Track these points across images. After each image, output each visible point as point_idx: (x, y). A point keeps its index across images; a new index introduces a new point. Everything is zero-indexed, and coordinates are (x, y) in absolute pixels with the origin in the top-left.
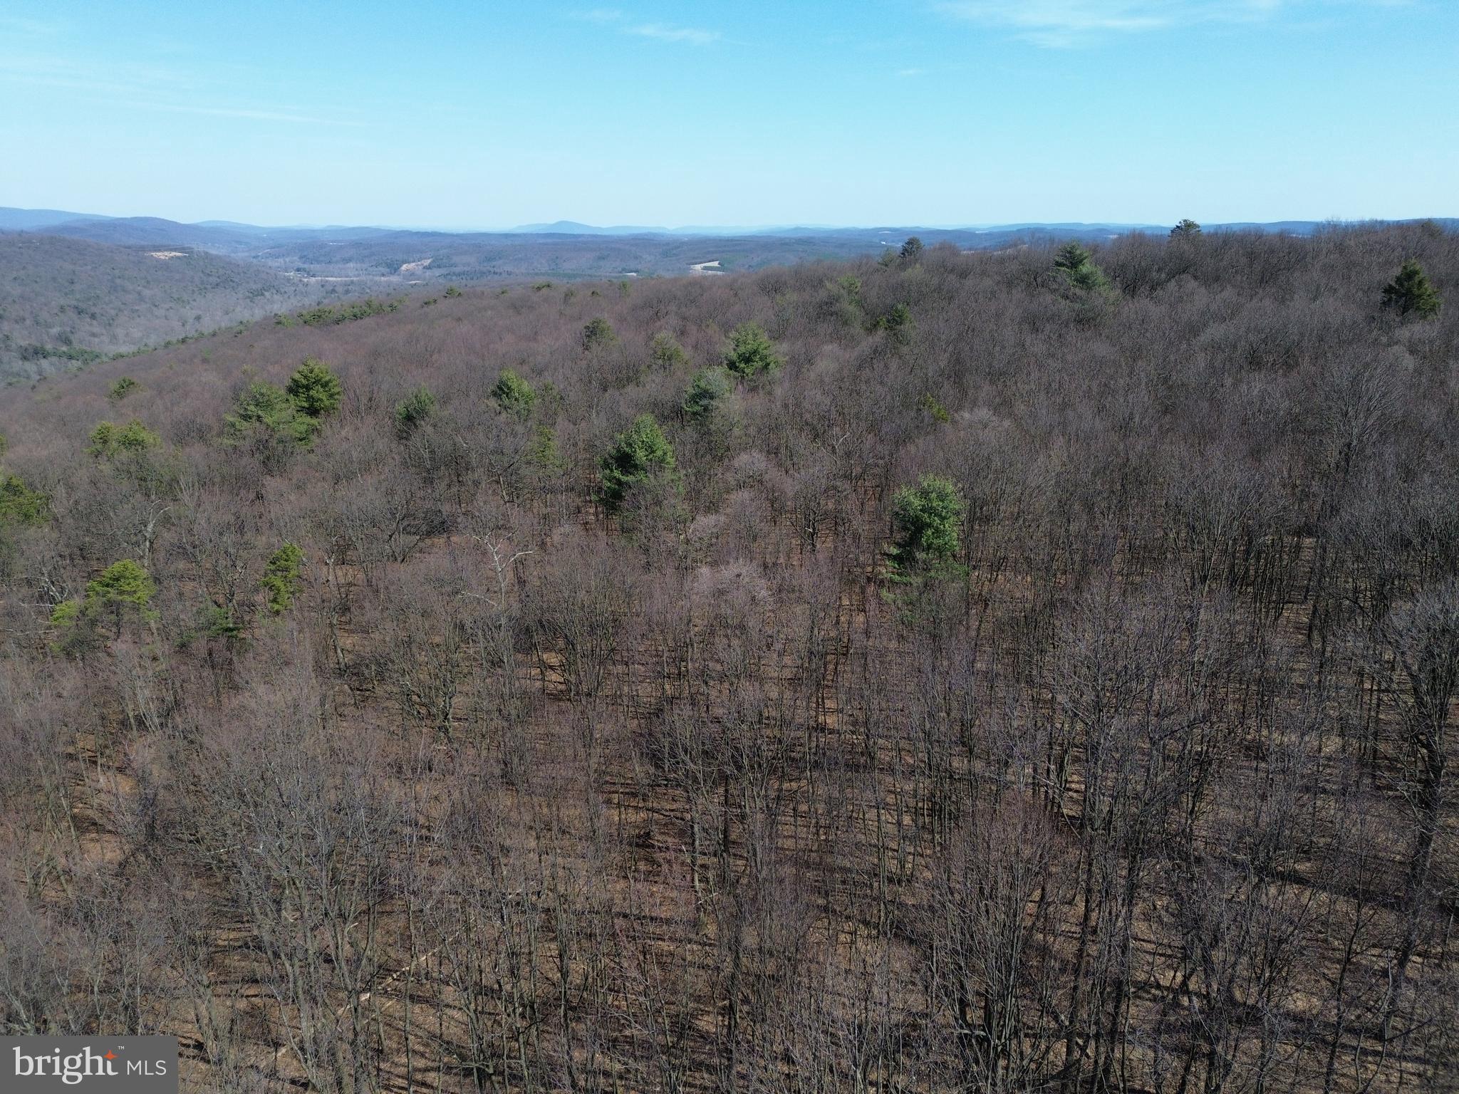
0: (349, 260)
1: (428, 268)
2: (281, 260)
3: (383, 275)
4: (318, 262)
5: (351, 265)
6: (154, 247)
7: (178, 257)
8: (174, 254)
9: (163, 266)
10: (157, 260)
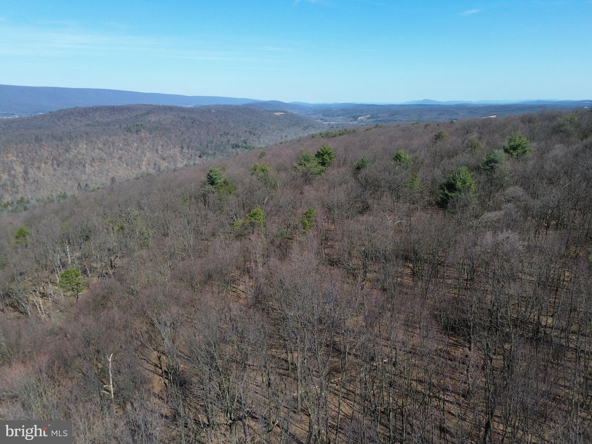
0: (339, 116)
1: (369, 118)
2: (316, 116)
3: (351, 121)
4: (329, 116)
6: (275, 111)
7: (283, 115)
8: (281, 113)
9: (278, 118)
10: (276, 115)
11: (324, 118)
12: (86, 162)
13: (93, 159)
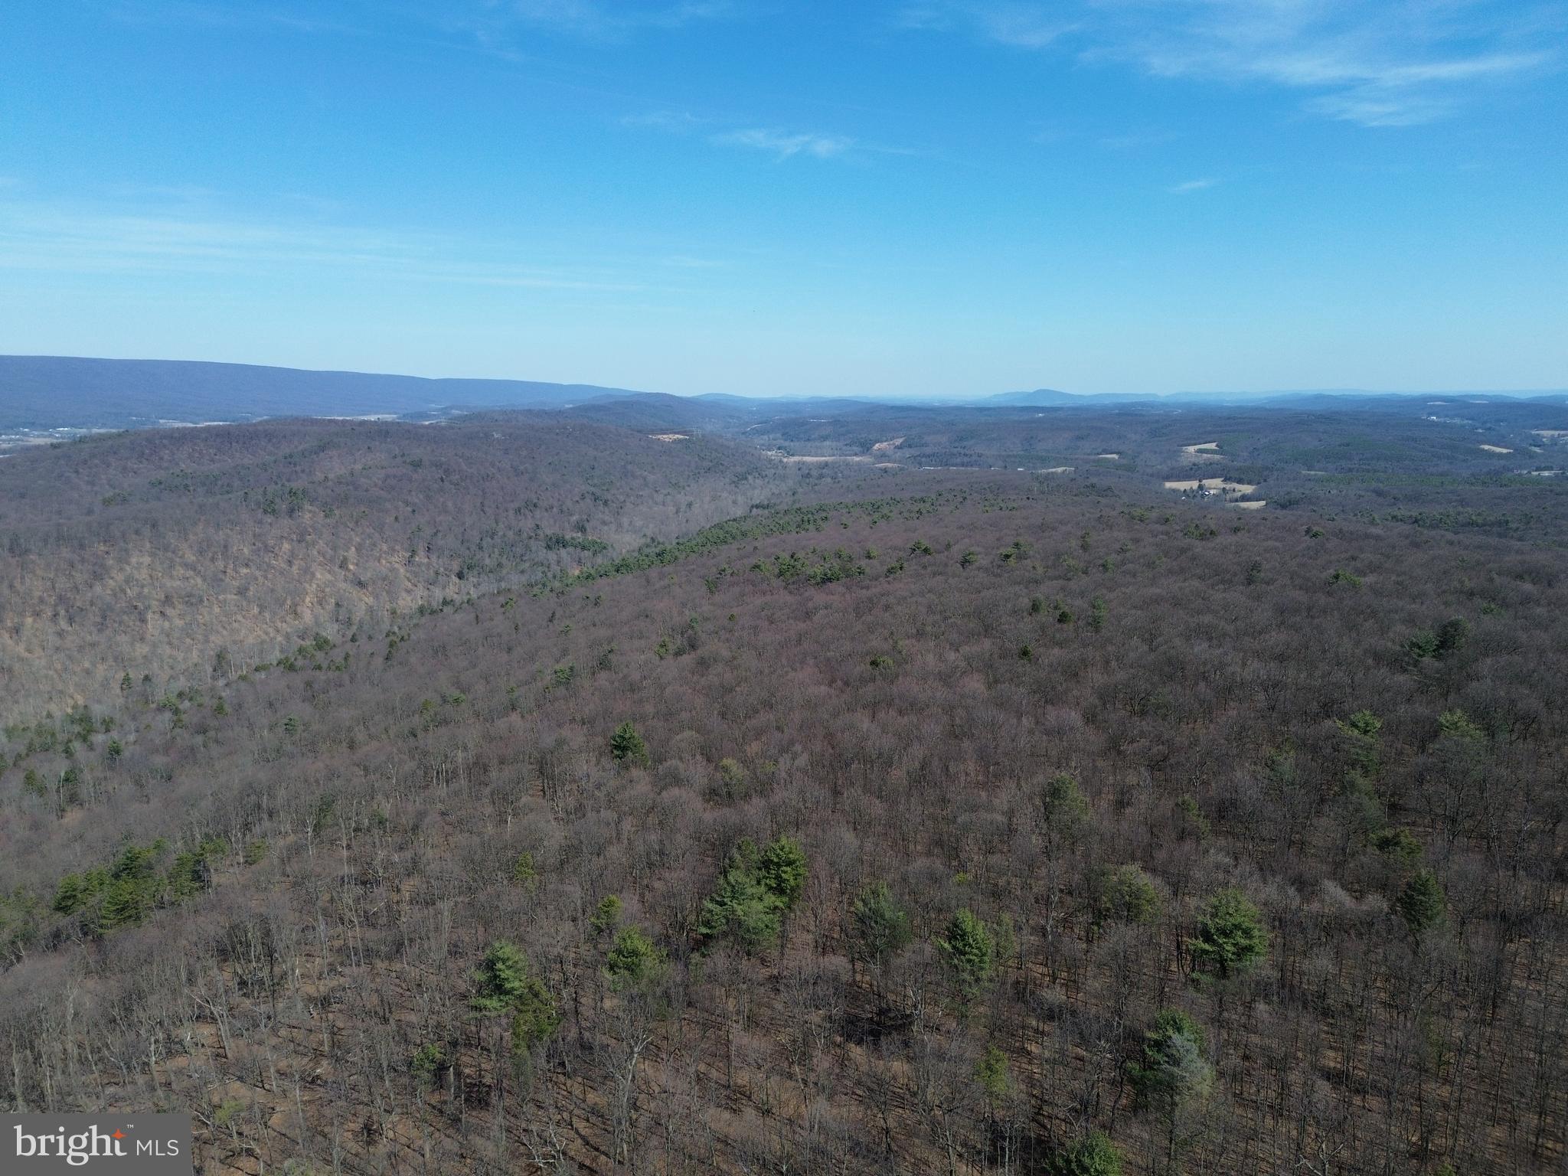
0: (825, 438)
1: (899, 447)
2: (766, 437)
3: (856, 455)
4: (799, 439)
5: (827, 443)
6: (662, 430)
7: (680, 441)
8: (677, 436)
9: (667, 450)
10: (662, 443)
11: (787, 444)
12: (147, 608)
13: (166, 597)
